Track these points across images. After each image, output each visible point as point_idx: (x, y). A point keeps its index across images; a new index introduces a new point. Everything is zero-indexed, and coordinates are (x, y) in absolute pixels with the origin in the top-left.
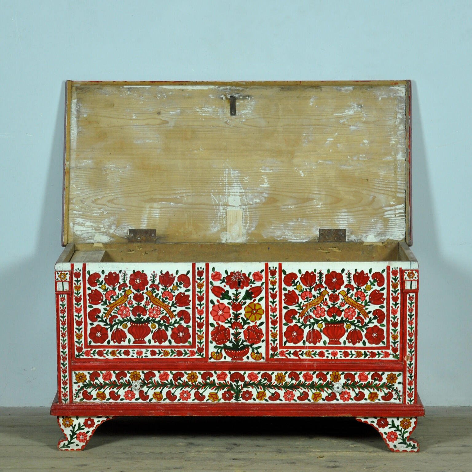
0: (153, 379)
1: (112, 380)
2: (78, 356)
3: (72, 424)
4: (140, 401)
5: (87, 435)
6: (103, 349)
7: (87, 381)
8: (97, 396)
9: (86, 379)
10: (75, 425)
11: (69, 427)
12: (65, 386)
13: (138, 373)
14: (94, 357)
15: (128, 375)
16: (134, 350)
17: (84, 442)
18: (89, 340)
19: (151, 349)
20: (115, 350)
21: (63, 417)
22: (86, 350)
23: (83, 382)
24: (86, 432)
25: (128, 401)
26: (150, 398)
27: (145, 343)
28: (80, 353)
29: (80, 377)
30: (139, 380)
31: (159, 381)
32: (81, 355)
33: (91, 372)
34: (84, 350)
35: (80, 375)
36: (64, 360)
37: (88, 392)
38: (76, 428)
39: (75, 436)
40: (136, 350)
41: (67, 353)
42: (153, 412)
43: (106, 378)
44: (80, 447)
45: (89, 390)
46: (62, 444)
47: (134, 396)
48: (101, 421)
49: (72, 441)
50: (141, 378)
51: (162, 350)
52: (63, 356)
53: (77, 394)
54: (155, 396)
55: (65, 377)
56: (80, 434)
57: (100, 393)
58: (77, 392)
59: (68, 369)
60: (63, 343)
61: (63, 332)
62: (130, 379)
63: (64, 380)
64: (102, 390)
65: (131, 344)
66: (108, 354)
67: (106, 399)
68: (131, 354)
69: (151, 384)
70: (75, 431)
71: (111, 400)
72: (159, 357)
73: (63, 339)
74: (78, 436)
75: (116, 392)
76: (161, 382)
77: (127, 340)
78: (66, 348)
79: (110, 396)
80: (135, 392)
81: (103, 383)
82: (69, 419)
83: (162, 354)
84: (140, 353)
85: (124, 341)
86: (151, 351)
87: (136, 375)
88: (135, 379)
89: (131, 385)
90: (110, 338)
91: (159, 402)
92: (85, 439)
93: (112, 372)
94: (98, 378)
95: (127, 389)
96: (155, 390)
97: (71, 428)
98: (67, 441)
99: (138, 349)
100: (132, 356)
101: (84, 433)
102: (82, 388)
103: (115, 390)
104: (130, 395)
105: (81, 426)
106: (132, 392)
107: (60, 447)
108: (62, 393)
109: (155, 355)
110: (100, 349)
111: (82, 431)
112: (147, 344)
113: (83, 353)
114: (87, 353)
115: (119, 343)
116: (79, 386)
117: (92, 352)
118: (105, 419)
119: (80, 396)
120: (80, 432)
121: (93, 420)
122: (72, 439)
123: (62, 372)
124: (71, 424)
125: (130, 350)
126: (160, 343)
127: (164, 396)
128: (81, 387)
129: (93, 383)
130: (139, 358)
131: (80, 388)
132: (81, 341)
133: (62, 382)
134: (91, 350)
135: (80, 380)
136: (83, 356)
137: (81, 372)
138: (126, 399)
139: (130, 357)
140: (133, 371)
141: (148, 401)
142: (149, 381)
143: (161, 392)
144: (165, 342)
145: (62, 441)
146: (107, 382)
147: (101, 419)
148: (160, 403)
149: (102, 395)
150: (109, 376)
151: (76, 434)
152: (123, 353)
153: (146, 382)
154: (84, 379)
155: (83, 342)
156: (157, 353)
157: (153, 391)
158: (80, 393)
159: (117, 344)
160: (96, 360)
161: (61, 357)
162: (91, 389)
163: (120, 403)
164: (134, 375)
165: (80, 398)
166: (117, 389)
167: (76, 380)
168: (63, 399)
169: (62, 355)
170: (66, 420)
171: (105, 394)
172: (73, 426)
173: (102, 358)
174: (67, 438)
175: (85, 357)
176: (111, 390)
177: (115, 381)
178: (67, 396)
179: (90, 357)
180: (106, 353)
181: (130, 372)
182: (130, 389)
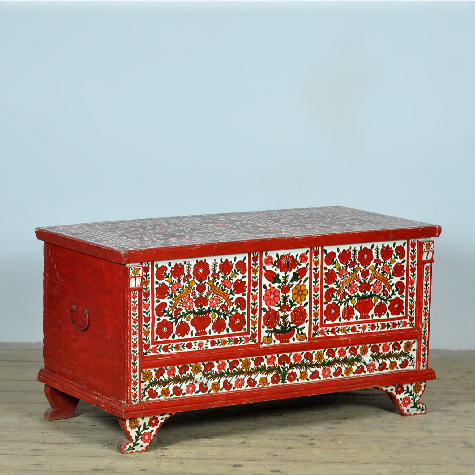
0: (212, 369)
1: (175, 375)
2: (146, 354)
3: (138, 425)
4: (200, 393)
5: (151, 435)
6: (168, 344)
7: (153, 379)
8: (162, 393)
9: (152, 377)
10: (141, 426)
11: (135, 428)
12: (135, 387)
13: (199, 366)
14: (160, 353)
15: (190, 368)
16: (196, 342)
17: (148, 442)
18: (156, 335)
19: (211, 340)
20: (179, 344)
21: (130, 419)
22: (153, 346)
23: (150, 380)
24: (150, 432)
25: (189, 395)
26: (209, 389)
27: (206, 333)
28: (148, 351)
29: (146, 375)
30: (200, 372)
31: (218, 371)
32: (148, 352)
33: (157, 369)
34: (151, 347)
35: (146, 374)
36: (134, 359)
37: (154, 390)
38: (142, 429)
39: (140, 437)
40: (198, 341)
41: (138, 352)
42: (215, 403)
43: (171, 373)
44: (144, 448)
45: (154, 388)
46: (128, 447)
47: (195, 389)
49: (137, 442)
50: (202, 370)
51: (221, 340)
52: (134, 355)
53: (144, 393)
54: (213, 387)
55: (135, 377)
56: (145, 434)
57: (164, 389)
58: (143, 391)
59: (138, 368)
60: (134, 342)
61: (134, 330)
62: (192, 373)
63: (134, 380)
64: (167, 386)
65: (194, 336)
66: (173, 349)
67: (170, 395)
68: (193, 346)
69: (210, 375)
70: (140, 432)
71: (175, 396)
72: (218, 347)
73: (134, 337)
74: (143, 436)
75: (179, 387)
76: (219, 372)
77: (190, 332)
78: (136, 347)
79: (173, 392)
80: (195, 385)
81: (167, 379)
82: (135, 420)
83: (220, 344)
84: (201, 345)
85: (187, 334)
86: (211, 341)
87: (197, 367)
88: (197, 372)
89: (193, 378)
90: (174, 332)
91: (217, 392)
92: (149, 439)
93: (176, 367)
94: (163, 374)
95: (188, 383)
96: (213, 380)
97: (137, 429)
98: (132, 443)
99: (200, 341)
100: (194, 348)
101: (148, 432)
102: (148, 387)
103: (178, 385)
104: (191, 389)
105: (146, 425)
106: (193, 385)
107: (125, 450)
108: (132, 394)
109: (214, 345)
110: (166, 345)
111: (147, 431)
112: (208, 335)
113: (150, 350)
114: (154, 350)
115: (183, 336)
116: (145, 385)
117: (158, 348)
118: (168, 416)
119: (146, 395)
120: (145, 432)
121: (158, 418)
122: (137, 440)
123: (133, 372)
124: (137, 425)
125: (193, 342)
126: (219, 333)
127: (222, 386)
128: (147, 385)
129: (159, 380)
130: (200, 349)
131: (146, 387)
132: (149, 338)
133: (132, 382)
134: (158, 346)
135: (147, 379)
136: (150, 353)
137: (148, 370)
138: (188, 393)
139: (192, 349)
140: (194, 364)
141: (207, 392)
142: (208, 373)
143: (219, 382)
144: (223, 331)
145: (128, 444)
146: (171, 377)
147: (164, 417)
148: (218, 393)
149: (166, 392)
150: (173, 371)
151: (141, 434)
152: (186, 346)
153: (206, 373)
154: (150, 377)
155: (150, 339)
156: (216, 343)
157: (212, 382)
158: (147, 392)
159: (181, 338)
160: (162, 356)
162: (157, 386)
163: (182, 397)
164: (195, 368)
165: (146, 397)
166: (180, 384)
167: (143, 378)
168: (133, 401)
170: (132, 421)
171: (169, 390)
172: (139, 427)
173: (167, 353)
174: (133, 440)
175: (152, 354)
176: (175, 385)
177: (178, 375)
178: (137, 396)
179: (156, 354)
180: (171, 348)
181: (192, 365)
182: (191, 382)
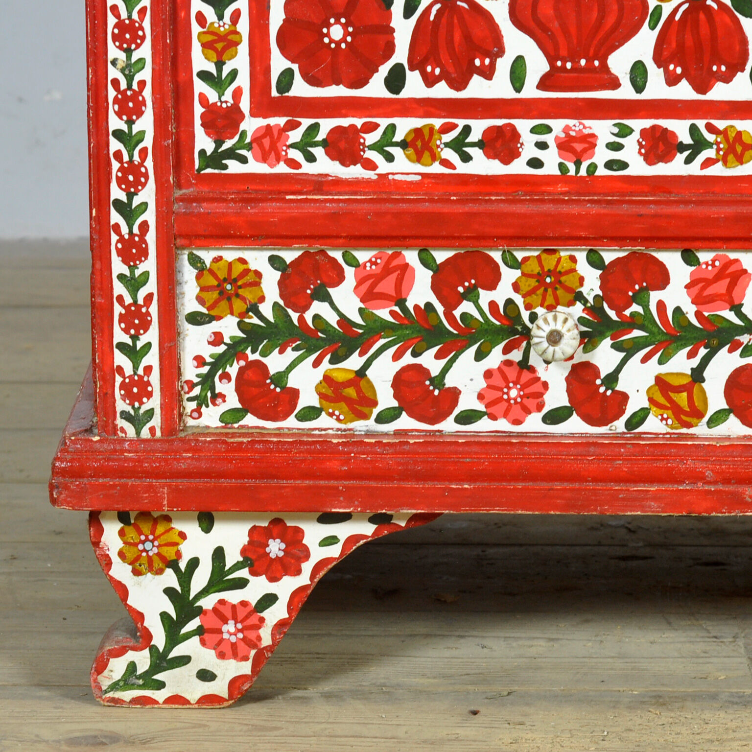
0: (655, 296)
1: (410, 305)
2: (216, 159)
3: (179, 555)
4: (575, 425)
5: (262, 620)
6: (359, 122)
7: (266, 309)
8: (322, 396)
9: (262, 299)
10: (194, 563)
11: (160, 572)
12: (135, 338)
13: (565, 265)
14: (308, 168)
15: (509, 275)
16: (549, 130)
17: (245, 658)
18: (279, 63)
19: (647, 123)
20: (431, 129)
21: (123, 517)
22: (261, 122)
23: (242, 315)
24: (253, 603)
25: (503, 425)
26: (631, 408)
27: (615, 84)
28: (228, 144)
29: (222, 282)
30: (571, 304)
31: (690, 310)
32: (231, 154)
33: (289, 256)
34: (251, 125)
35: (222, 275)
36: (129, 184)
37: (272, 371)
38: (200, 579)
39: (193, 624)
40: (558, 125)
41: (148, 142)
42: (653, 488)
43: (378, 289)
44: (220, 687)
45: (276, 362)
46: (117, 667)
47: (540, 395)
48: (342, 538)
49: (177, 652)
50: (585, 290)
51: (711, 128)
52: (126, 158)
53: (207, 381)
54: (662, 400)
55: (134, 283)
56: (221, 612)
57: (340, 377)
58: (205, 370)
59: (151, 237)
60: (123, 85)
61: (124, 15)
62: (519, 300)
63: (128, 300)
64: (354, 362)
65: (530, 91)
66: (390, 149)
67: (376, 412)
68: (529, 151)
69: (642, 328)
70: (192, 595)
71: (405, 422)
72: (694, 169)
73: (122, 56)
74: (212, 622)
75: (434, 372)
76: (698, 314)
77: (503, 65)
78: (140, 114)
79: (396, 396)
80: (543, 373)
81: (358, 319)
82: (160, 529)
83: (710, 153)
84: (579, 147)
85: (488, 73)
86: (644, 132)
87: (556, 274)
88: (550, 300)
89: (527, 334)
90: (401, 55)
91: (684, 430)
92: (252, 644)
93: (411, 257)
94: (331, 291)
95: (495, 358)
96: (660, 362)
97: (170, 579)
98: (146, 652)
99: (571, 122)
100: (535, 163)
101: (244, 604)
102: (235, 350)
103: (430, 361)
104: (514, 393)
105: (229, 565)
106: (526, 376)
107: (105, 683)
108: (119, 379)
109: (666, 157)
110: (345, 122)
111: (233, 597)
112: (626, 92)
113: (240, 144)
114: (266, 142)
115: (459, 84)
116: (217, 339)
117: (295, 136)
118: (368, 529)
119: (223, 397)
120: (222, 602)
121: (299, 532)
122: (174, 636)
123: (119, 253)
124: (169, 553)
125: (523, 126)
126: (702, 87)
127: (716, 401)
128: (227, 340)
129: (301, 319)
130: (572, 172)
131: (222, 349)
132: (234, 74)
133: (118, 309)
134: (292, 125)
135: (224, 304)
136: (243, 160)
137: (230, 255)
138: (493, 417)
139: (519, 167)
140: (536, 254)
141: (619, 425)
142: (627, 313)
143: (698, 375)
144: (727, 78)
145: (120, 652)
146: (384, 314)
147: (343, 531)
148: (692, 437)
149: (351, 392)
150: (393, 277)
151: (200, 611)
152: (480, 144)
153: (612, 314)
154: (249, 294)
155: (243, 81)
156: (682, 148)
157: (653, 368)
158: (226, 376)
159: (442, 91)
160: (321, 184)
161: (115, 165)
162: (290, 355)
163: (457, 434)
164: (540, 278)
165: (223, 408)
166: (438, 356)
167: (200, 300)
168: (125, 416)
169: (118, 155)
170: (140, 533)
171: (369, 382)
172: (183, 565)
173: (356, 171)
174: (147, 636)
175: (255, 167)
176: (408, 359)
177: (429, 305)
178: (149, 395)
179: (282, 168)
180: (378, 147)
181: (520, 255)
182: (516, 356)
